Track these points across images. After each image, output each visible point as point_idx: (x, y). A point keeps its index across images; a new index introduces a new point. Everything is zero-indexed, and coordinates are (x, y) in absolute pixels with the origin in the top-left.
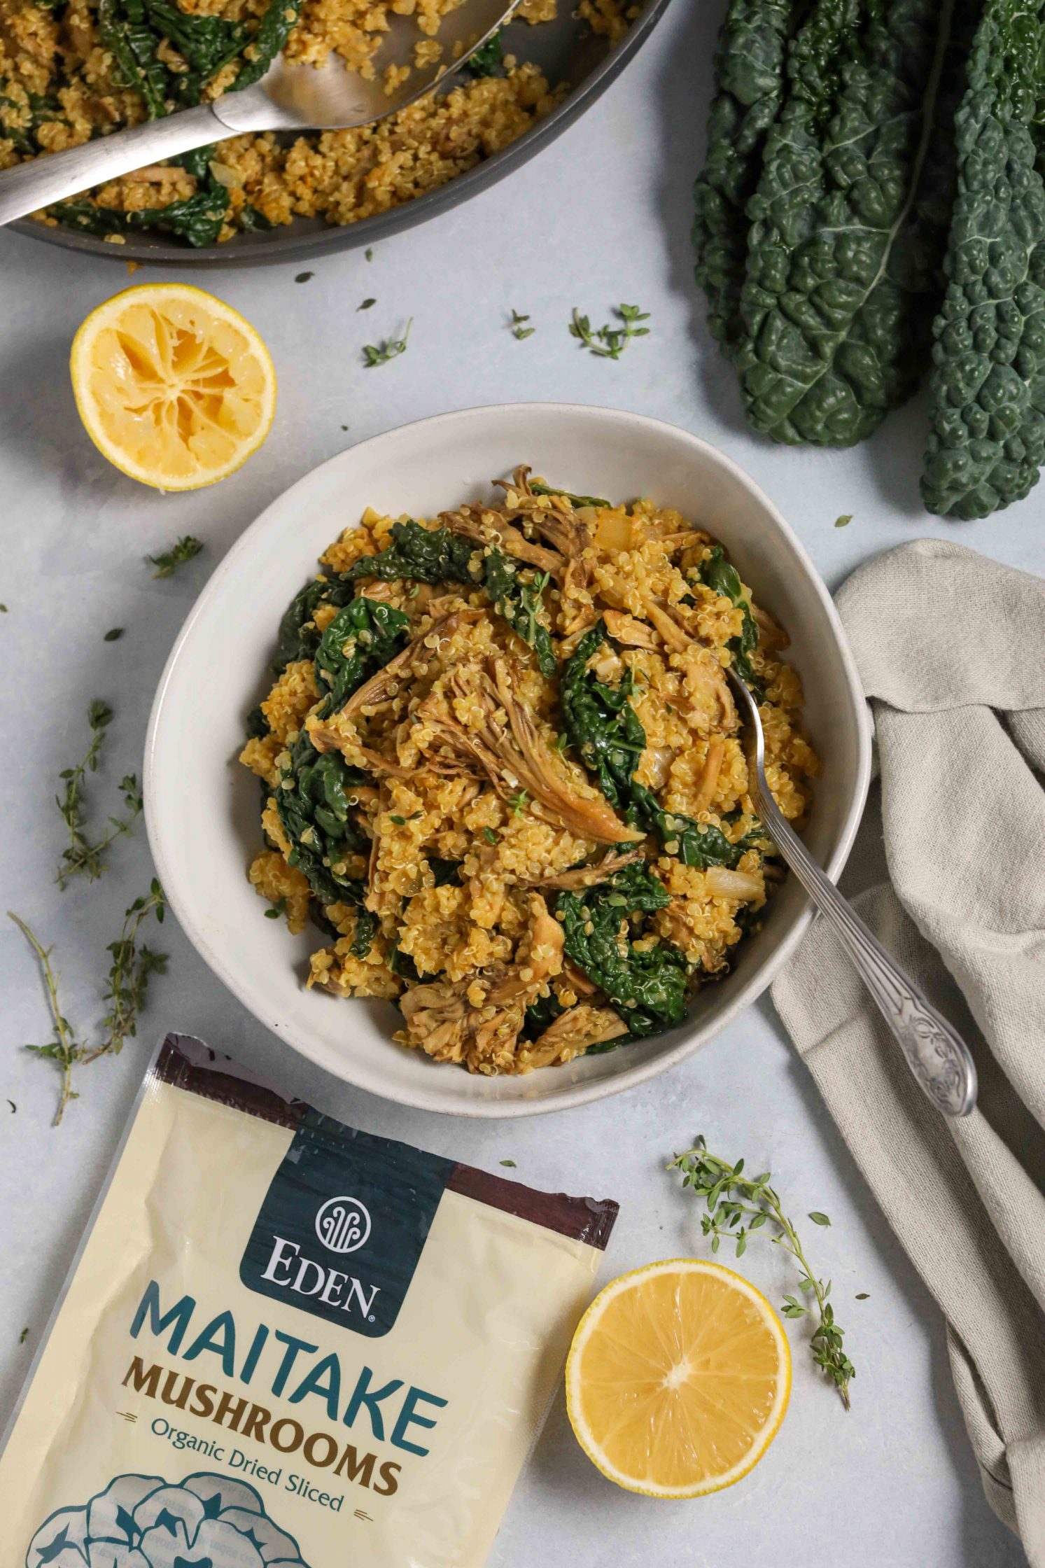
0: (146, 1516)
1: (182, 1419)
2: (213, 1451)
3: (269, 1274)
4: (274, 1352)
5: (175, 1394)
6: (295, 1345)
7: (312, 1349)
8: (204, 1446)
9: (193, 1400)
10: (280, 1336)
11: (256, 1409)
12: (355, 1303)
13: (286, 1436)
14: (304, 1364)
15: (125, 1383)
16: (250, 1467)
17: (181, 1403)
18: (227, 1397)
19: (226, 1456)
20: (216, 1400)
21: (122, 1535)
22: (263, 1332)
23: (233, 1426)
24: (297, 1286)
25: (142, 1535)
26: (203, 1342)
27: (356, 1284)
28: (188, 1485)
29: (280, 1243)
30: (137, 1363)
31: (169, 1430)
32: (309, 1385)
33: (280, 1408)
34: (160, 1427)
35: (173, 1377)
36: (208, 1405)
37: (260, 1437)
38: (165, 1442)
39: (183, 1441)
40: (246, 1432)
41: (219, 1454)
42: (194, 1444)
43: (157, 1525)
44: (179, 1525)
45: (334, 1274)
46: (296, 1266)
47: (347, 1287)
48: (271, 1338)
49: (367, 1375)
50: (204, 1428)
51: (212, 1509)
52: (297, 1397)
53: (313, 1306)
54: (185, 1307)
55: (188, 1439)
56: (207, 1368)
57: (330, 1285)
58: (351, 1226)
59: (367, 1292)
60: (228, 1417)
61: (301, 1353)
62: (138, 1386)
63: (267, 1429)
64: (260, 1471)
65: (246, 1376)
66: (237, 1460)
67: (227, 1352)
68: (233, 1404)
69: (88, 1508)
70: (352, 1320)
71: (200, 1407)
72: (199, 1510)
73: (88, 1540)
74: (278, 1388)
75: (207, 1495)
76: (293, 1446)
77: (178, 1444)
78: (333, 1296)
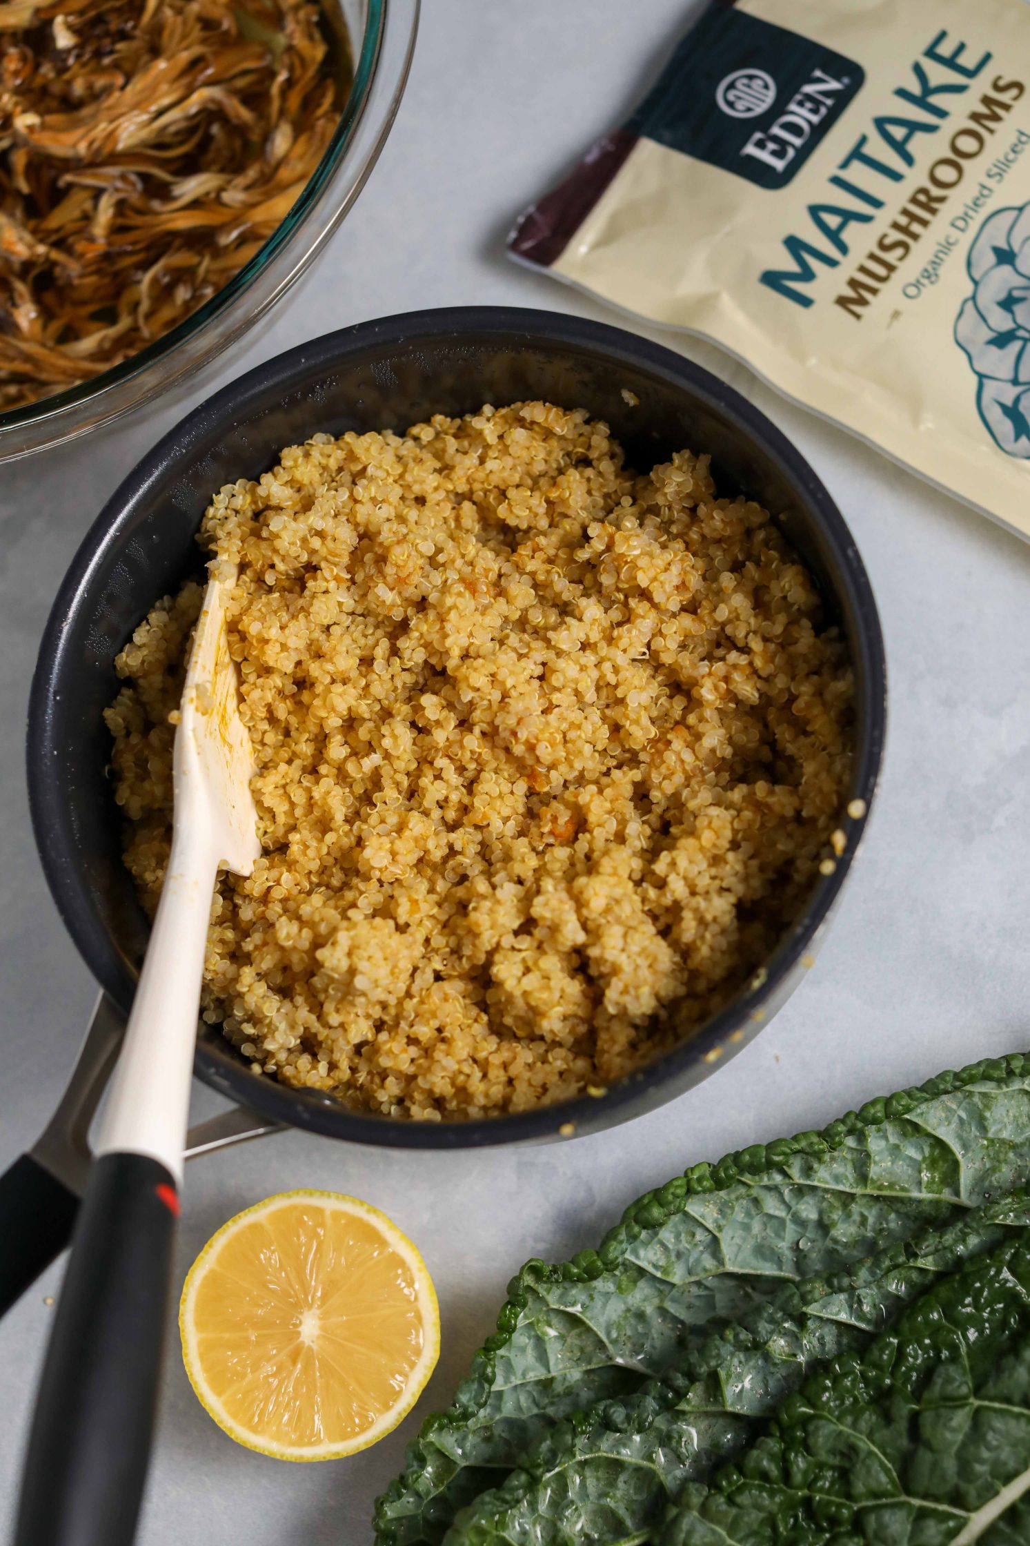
0: (1001, 321)
1: (909, 269)
2: (948, 246)
4: (859, 174)
5: (881, 271)
6: (857, 154)
7: (863, 140)
8: (941, 255)
9: (891, 257)
10: (845, 165)
11: (914, 200)
12: (827, 94)
13: (945, 173)
14: (878, 149)
15: (858, 316)
16: (971, 213)
17: (891, 268)
18: (896, 226)
19: (955, 234)
20: (894, 236)
21: (1016, 346)
22: (837, 181)
23: (924, 223)
24: (797, 142)
25: (1019, 327)
26: (834, 236)
27: (809, 89)
28: (977, 276)
29: (750, 149)
30: (842, 301)
31: (917, 284)
32: (899, 148)
33: (916, 177)
34: (912, 291)
35: (863, 269)
36: (898, 244)
37: (941, 200)
38: (929, 290)
39: (930, 274)
40: (933, 211)
41: (951, 240)
42: (936, 263)
43: (1011, 311)
44: (1016, 294)
45: (793, 107)
46: (776, 139)
47: (809, 97)
48: (845, 175)
49: (902, 93)
50: (922, 252)
51: (1005, 256)
52: (909, 160)
54: (794, 245)
55: (930, 269)
56: (860, 239)
57: (804, 112)
58: (749, 86)
59: (819, 80)
60: (916, 228)
61: (867, 150)
62: (863, 302)
63: (936, 192)
64: (976, 204)
65: (877, 204)
66: (961, 224)
67: (848, 216)
68: (903, 221)
69: (981, 377)
71: (899, 252)
72: (1006, 270)
73: (1015, 382)
74: (896, 177)
75: (991, 258)
76: (959, 169)
77: (933, 278)
78: (815, 111)
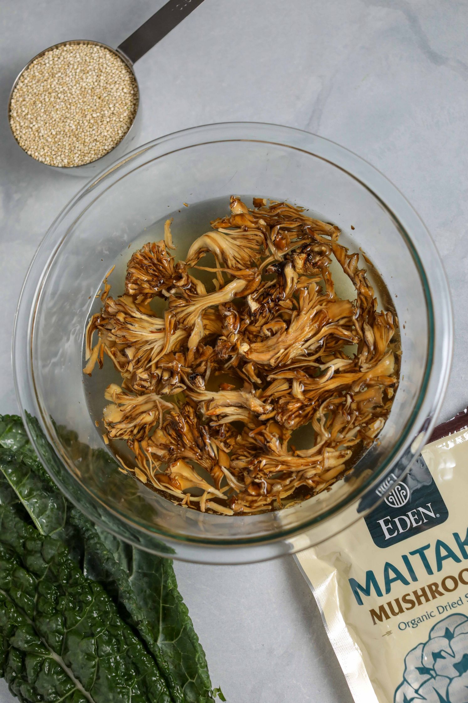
0: (428, 661)
1: (406, 617)
2: (430, 616)
3: (388, 536)
4: (416, 561)
5: (396, 610)
6: (421, 552)
7: (428, 547)
8: (424, 617)
9: (404, 605)
10: (412, 553)
11: (430, 587)
12: (427, 516)
13: (450, 584)
14: (430, 554)
15: (375, 623)
16: (448, 608)
17: (401, 611)
18: (415, 593)
19: (436, 612)
20: (412, 597)
21: (427, 677)
22: (405, 558)
23: (428, 600)
24: (401, 531)
25: (434, 670)
26: (388, 582)
27: (421, 509)
28: (432, 637)
29: (381, 522)
30: (373, 612)
31: (407, 624)
32: (440, 560)
33: (437, 577)
34: (402, 626)
35: (389, 604)
36: (411, 602)
37: (441, 594)
38: (409, 630)
39: (415, 623)
40: (434, 597)
41: (432, 614)
42: (421, 620)
43: (435, 660)
44: (443, 654)
45: (409, 514)
46: (394, 524)
47: (419, 513)
48: (410, 558)
49: (456, 536)
50: (418, 611)
51: (449, 635)
52: (440, 568)
53: (414, 531)
54: (370, 576)
55: (416, 620)
56: (398, 589)
57: (412, 519)
58: (399, 492)
59: (427, 508)
60: (423, 599)
61: (426, 552)
62: (380, 619)
63: (441, 589)
64: (452, 606)
65: (415, 579)
66: (441, 609)
67: (399, 576)
68: (420, 593)
69: (405, 680)
70: (432, 523)
71: (409, 605)
72: (446, 641)
73: (416, 691)
74: (430, 572)
75: (443, 633)
76: (456, 585)
77: (415, 626)
78: (417, 521)
